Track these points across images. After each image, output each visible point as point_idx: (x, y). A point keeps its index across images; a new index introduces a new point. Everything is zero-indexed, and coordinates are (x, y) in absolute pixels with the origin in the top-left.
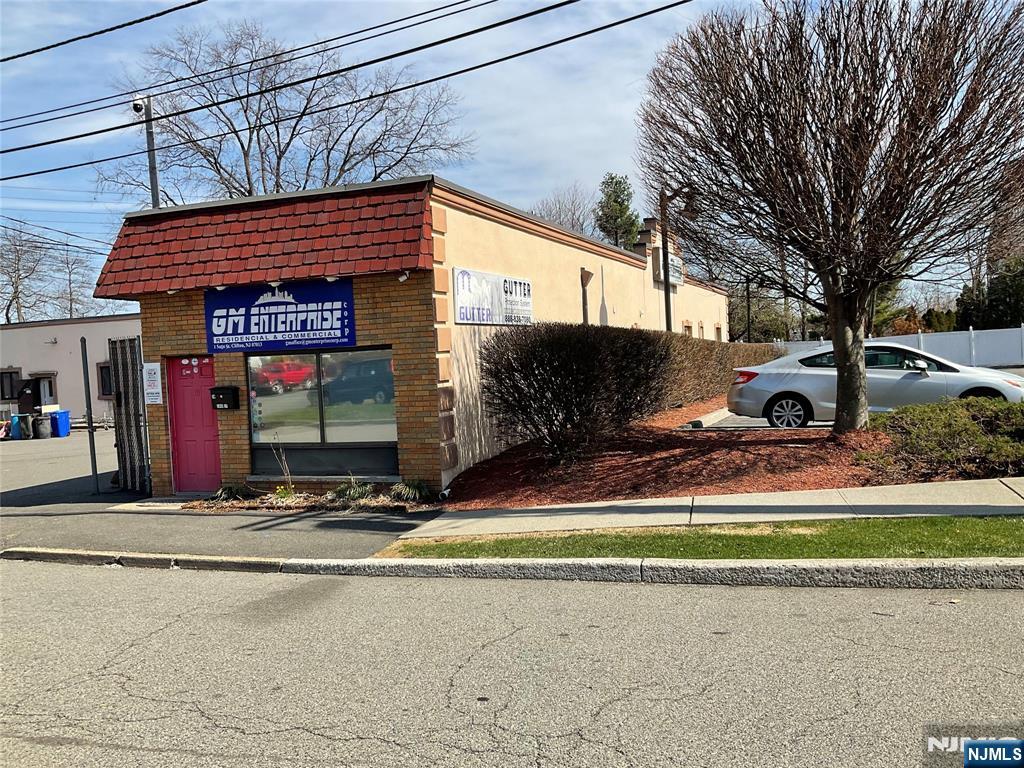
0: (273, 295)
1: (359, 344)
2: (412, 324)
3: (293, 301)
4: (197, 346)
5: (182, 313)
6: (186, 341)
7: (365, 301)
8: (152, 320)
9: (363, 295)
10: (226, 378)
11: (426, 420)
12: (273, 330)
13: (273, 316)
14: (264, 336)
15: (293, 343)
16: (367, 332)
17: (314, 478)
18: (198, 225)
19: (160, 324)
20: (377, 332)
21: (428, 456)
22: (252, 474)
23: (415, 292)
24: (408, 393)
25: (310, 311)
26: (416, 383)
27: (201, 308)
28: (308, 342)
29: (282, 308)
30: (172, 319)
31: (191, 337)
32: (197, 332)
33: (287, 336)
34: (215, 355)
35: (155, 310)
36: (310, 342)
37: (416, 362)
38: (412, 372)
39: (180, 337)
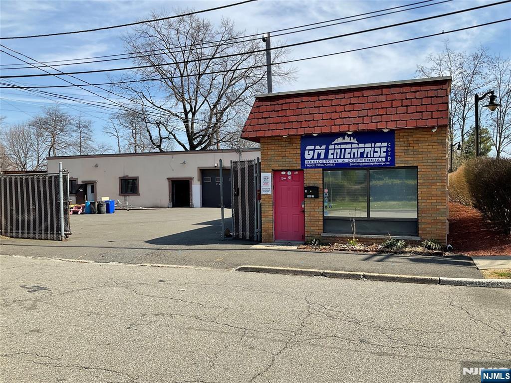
0: (344, 139)
1: (396, 165)
2: (432, 155)
3: (356, 142)
4: (294, 165)
5: (286, 148)
6: (288, 162)
7: (403, 143)
8: (268, 151)
9: (401, 140)
10: (311, 182)
11: (438, 207)
12: (342, 157)
13: (343, 150)
14: (336, 160)
15: (355, 164)
16: (403, 159)
17: (364, 236)
18: (302, 102)
19: (272, 153)
20: (409, 159)
21: (438, 227)
22: (324, 232)
23: (435, 138)
24: (427, 193)
25: (367, 148)
26: (433, 187)
27: (298, 145)
28: (364, 164)
29: (349, 146)
30: (279, 150)
31: (292, 160)
32: (295, 157)
33: (351, 161)
34: (305, 170)
35: (270, 146)
36: (365, 164)
37: (433, 176)
38: (430, 181)
39: (285, 160)
